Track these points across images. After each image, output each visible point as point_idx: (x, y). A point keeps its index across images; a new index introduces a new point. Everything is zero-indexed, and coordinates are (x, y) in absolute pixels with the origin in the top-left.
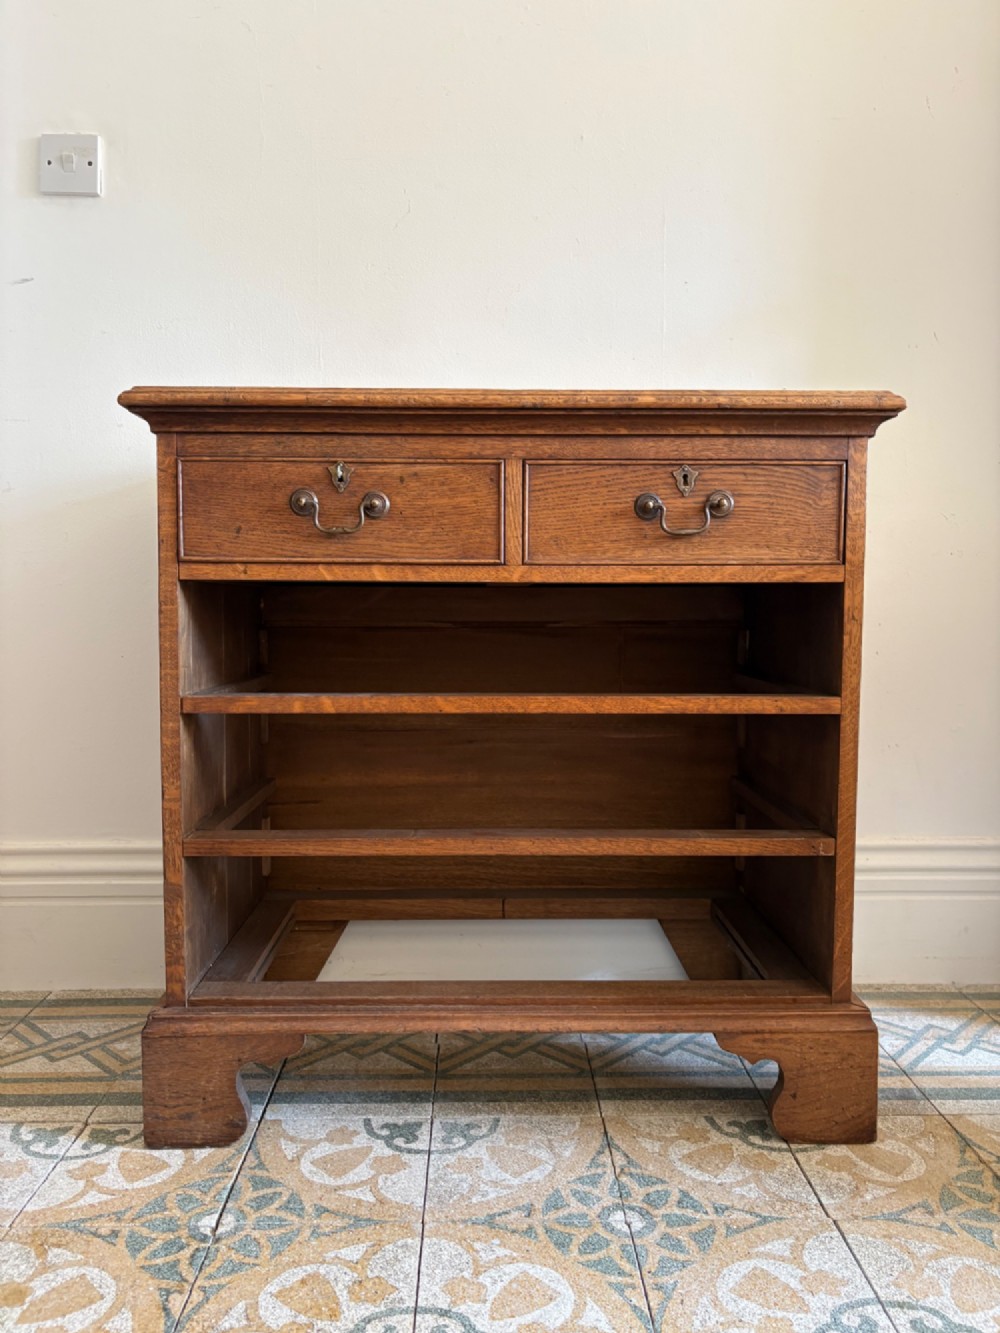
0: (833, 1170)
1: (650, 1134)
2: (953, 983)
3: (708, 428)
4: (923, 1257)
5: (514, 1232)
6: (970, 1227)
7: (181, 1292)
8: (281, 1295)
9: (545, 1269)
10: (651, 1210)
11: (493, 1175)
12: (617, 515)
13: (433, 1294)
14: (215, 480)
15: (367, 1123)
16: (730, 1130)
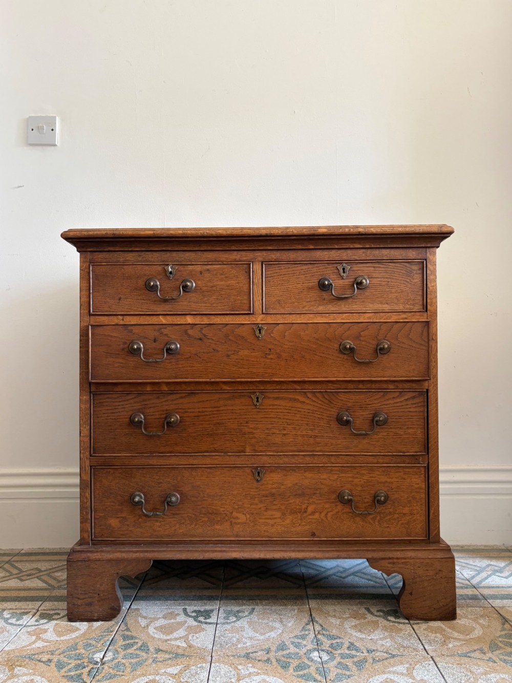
0: (433, 633)
1: (334, 616)
2: (504, 544)
3: (354, 244)
4: (478, 674)
5: (259, 661)
6: (505, 660)
9: (275, 678)
10: (333, 651)
11: (250, 635)
12: (310, 289)
14: (108, 274)
15: (185, 610)
16: (378, 614)
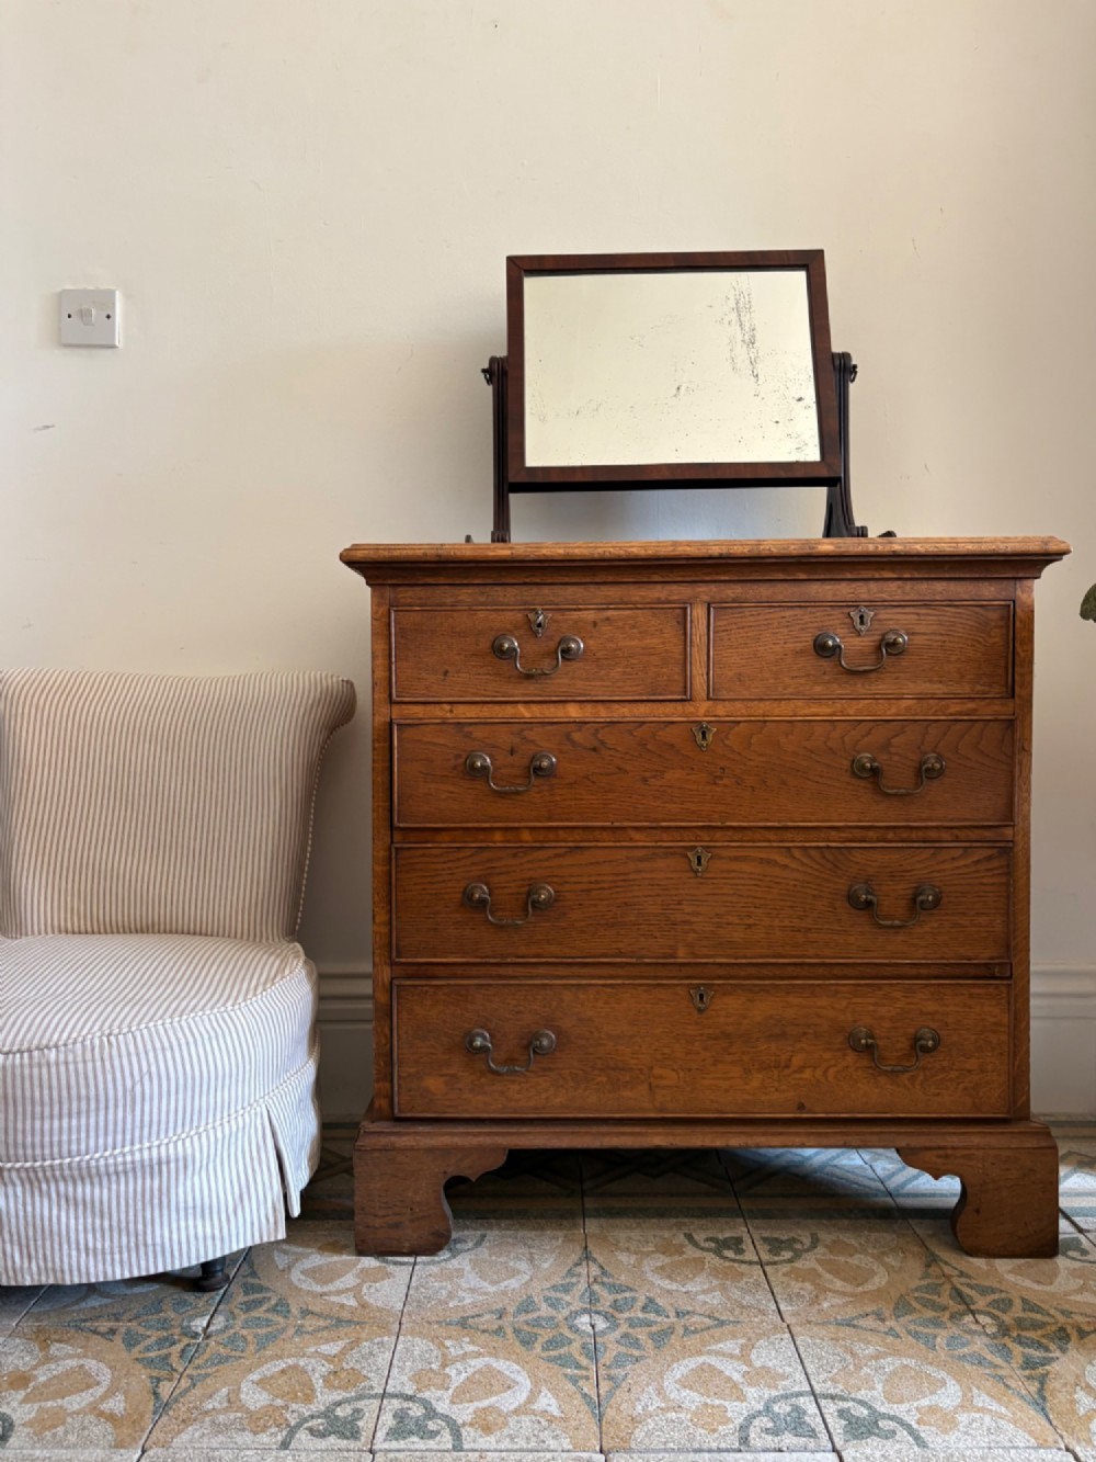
0: (797, 1281)
1: (628, 1248)
4: (864, 1357)
5: (484, 1331)
6: (916, 1333)
7: (170, 1380)
8: (261, 1383)
9: (507, 1363)
10: (616, 1314)
11: (472, 1284)
13: (401, 1382)
16: (707, 1245)
